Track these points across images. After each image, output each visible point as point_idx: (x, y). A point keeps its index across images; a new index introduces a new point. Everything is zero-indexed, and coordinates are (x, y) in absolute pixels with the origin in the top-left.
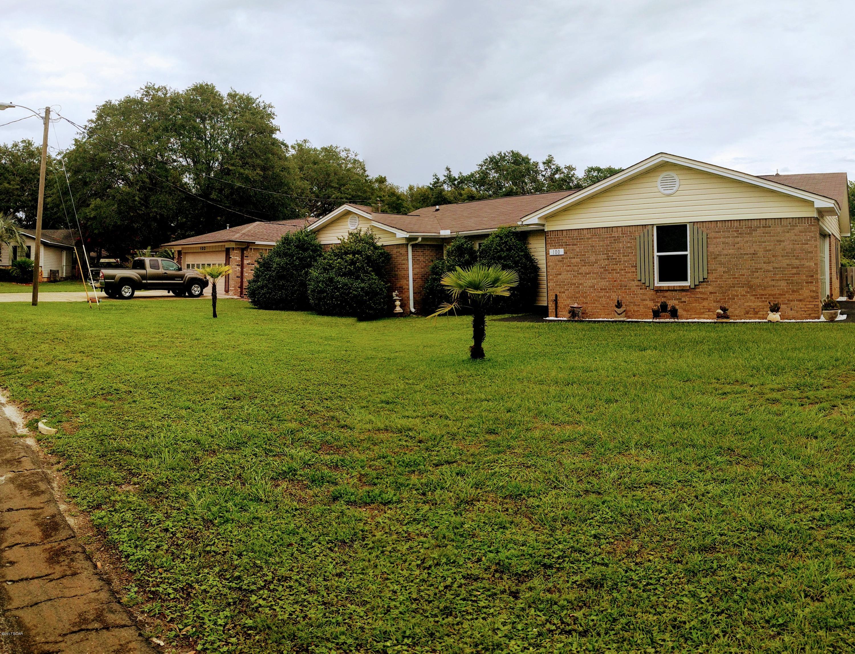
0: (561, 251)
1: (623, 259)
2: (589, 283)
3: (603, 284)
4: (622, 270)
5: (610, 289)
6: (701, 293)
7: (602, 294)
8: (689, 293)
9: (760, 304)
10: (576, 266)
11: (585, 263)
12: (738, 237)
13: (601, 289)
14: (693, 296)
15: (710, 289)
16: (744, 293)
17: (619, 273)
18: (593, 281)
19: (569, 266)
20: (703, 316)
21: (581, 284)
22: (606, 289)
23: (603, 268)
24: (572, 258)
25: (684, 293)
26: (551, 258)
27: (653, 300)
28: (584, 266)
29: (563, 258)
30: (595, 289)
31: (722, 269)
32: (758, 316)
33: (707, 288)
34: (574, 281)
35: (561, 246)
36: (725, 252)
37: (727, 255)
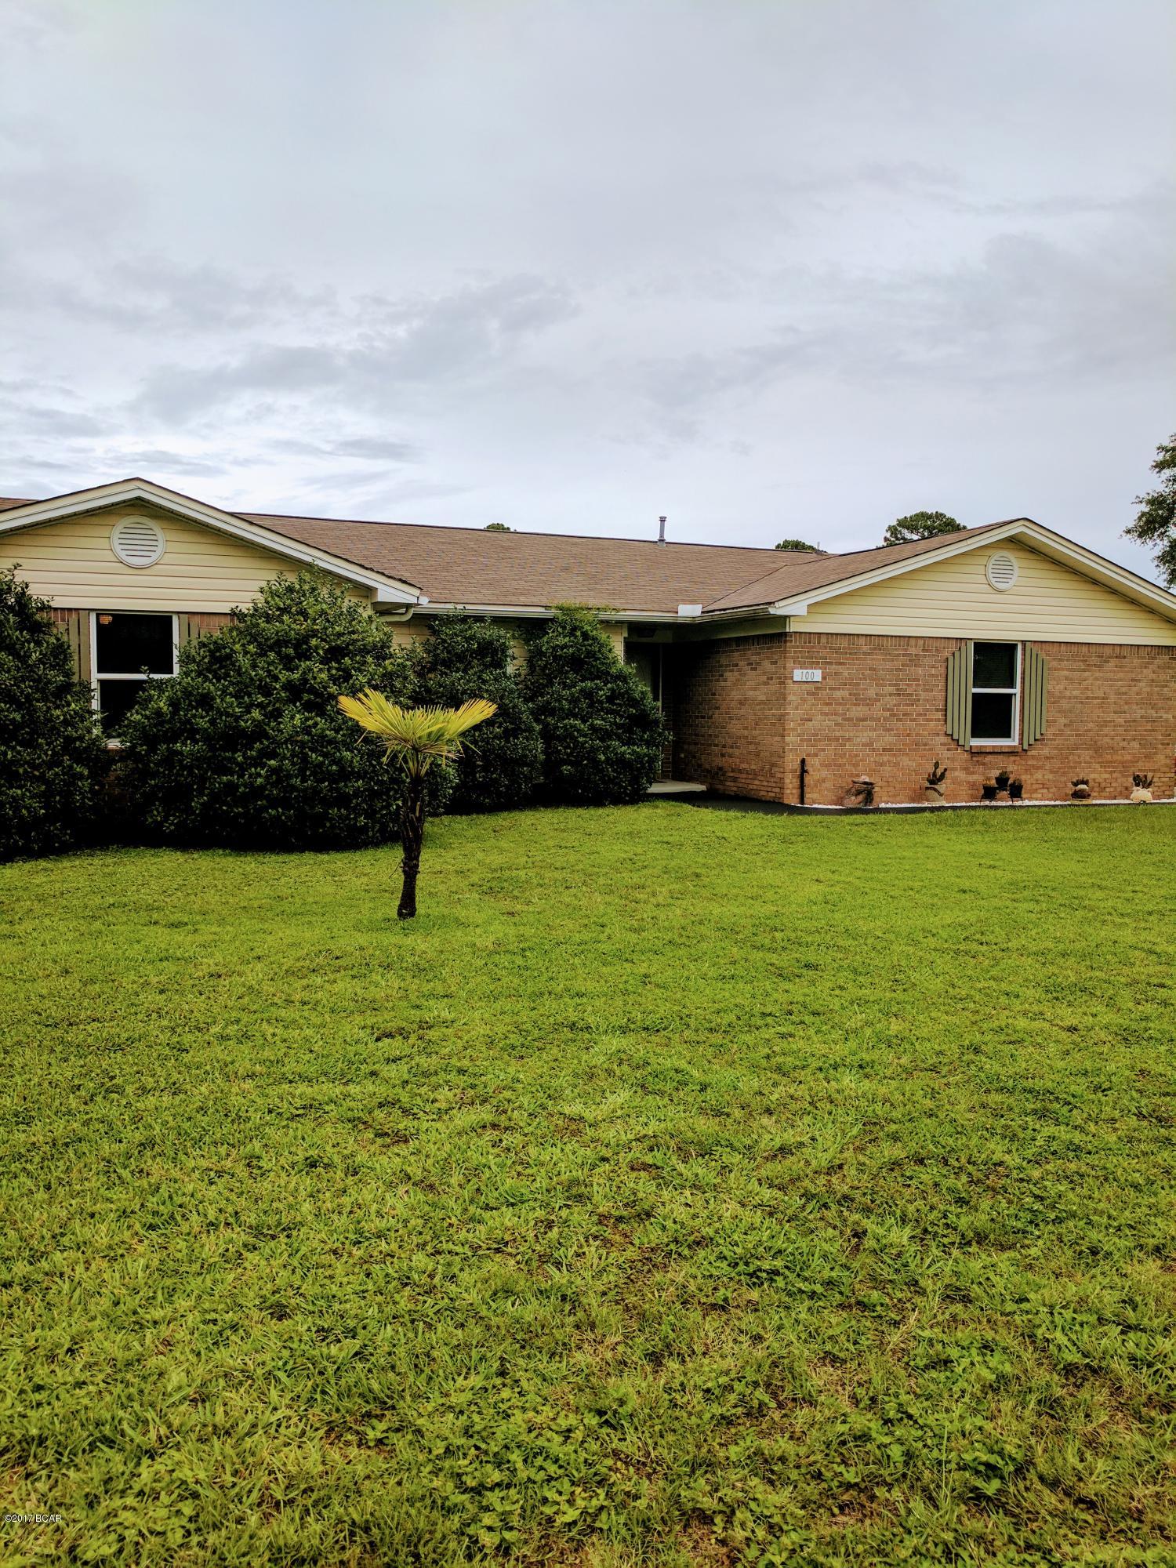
0: (817, 675)
1: (923, 695)
2: (864, 736)
3: (889, 739)
4: (921, 715)
5: (900, 750)
6: (1033, 757)
7: (885, 759)
8: (1018, 758)
9: (1107, 776)
10: (840, 704)
11: (858, 700)
12: (1084, 670)
13: (884, 750)
14: (1023, 762)
15: (1046, 751)
16: (1088, 759)
17: (914, 720)
18: (871, 734)
19: (827, 704)
20: (1034, 796)
21: (849, 739)
22: (891, 750)
23: (889, 710)
24: (834, 689)
25: (1012, 758)
26: (796, 686)
27: (966, 769)
28: (855, 705)
29: (817, 688)
30: (874, 750)
31: (1063, 721)
32: (1104, 794)
33: (1042, 749)
34: (838, 734)
35: (813, 665)
36: (1068, 693)
37: (1070, 698)
